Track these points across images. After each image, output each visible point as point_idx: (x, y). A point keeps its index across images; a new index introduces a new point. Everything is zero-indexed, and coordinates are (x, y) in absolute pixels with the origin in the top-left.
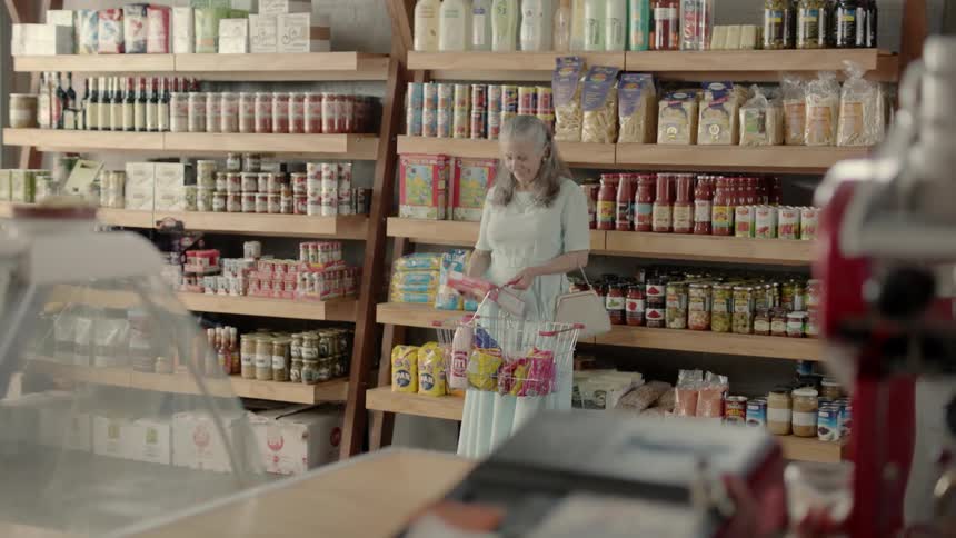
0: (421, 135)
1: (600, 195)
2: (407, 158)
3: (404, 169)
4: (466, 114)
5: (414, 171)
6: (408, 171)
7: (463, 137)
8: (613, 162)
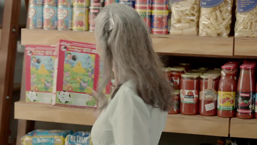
0: (42, 28)
1: (222, 85)
2: (32, 49)
3: (29, 59)
4: (84, 10)
5: (38, 61)
6: (33, 62)
7: (82, 30)
8: (231, 55)
